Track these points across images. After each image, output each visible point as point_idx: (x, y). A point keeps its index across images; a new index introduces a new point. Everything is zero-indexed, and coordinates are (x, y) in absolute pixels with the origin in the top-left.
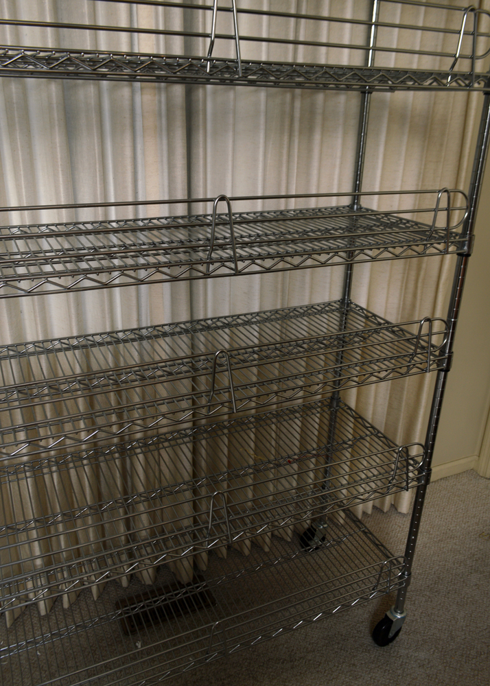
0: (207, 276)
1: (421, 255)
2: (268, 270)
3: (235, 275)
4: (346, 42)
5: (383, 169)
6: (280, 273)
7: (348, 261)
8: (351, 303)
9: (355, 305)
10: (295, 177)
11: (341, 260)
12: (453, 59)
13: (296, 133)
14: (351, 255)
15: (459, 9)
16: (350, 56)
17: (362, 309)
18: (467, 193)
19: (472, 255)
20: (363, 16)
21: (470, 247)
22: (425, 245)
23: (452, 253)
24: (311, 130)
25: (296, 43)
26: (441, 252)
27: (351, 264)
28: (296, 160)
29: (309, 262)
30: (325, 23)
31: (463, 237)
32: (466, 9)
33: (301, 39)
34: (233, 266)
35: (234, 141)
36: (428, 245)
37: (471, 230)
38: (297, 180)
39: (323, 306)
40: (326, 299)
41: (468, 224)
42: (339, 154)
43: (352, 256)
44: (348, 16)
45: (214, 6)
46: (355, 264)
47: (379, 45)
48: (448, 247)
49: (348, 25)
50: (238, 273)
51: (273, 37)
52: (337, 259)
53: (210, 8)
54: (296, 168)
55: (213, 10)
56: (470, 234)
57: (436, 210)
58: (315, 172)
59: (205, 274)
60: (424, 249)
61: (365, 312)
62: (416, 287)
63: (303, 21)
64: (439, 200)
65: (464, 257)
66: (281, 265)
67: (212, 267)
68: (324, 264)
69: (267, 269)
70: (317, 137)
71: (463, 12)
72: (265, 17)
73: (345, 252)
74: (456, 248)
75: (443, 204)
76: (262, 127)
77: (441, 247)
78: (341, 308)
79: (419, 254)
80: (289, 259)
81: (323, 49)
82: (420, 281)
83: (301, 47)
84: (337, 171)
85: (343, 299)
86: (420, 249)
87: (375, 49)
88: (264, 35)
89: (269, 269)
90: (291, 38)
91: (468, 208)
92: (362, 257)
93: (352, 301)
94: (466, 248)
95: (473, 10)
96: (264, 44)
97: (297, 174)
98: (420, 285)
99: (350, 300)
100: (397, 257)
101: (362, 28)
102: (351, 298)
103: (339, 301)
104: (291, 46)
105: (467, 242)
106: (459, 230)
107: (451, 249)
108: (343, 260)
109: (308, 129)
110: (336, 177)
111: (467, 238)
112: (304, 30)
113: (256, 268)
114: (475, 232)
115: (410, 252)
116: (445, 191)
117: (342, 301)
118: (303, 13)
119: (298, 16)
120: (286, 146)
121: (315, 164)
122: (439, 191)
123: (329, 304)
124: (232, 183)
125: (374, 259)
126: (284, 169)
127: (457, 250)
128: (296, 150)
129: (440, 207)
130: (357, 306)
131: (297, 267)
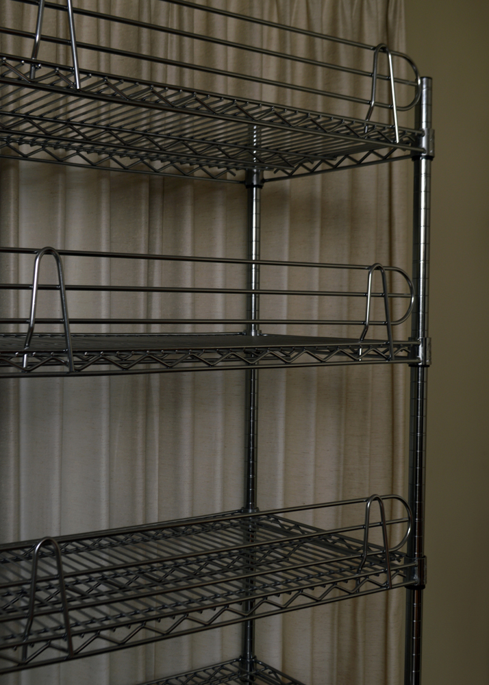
0: (23, 665)
1: (354, 594)
2: (122, 645)
3: (67, 659)
4: (219, 285)
5: (286, 450)
6: (141, 647)
7: (244, 616)
8: (257, 662)
9: (263, 664)
10: (157, 471)
11: (233, 616)
12: (363, 327)
13: (156, 409)
14: (249, 606)
15: (361, 268)
16: (225, 304)
17: (274, 671)
18: (406, 499)
19: (426, 586)
20: (239, 254)
21: (422, 575)
22: (357, 579)
23: (398, 586)
24: (177, 404)
25: (149, 290)
26: (381, 587)
27: (252, 622)
28: (157, 446)
29: (186, 625)
30: (188, 265)
31: (411, 561)
32: (370, 268)
33: (156, 284)
34: (64, 644)
35: (62, 428)
36: (362, 579)
37: (421, 549)
38: (159, 476)
39: (211, 671)
40: (217, 658)
41: (416, 541)
42: (220, 435)
43: (252, 607)
44: (219, 255)
45: (33, 285)
46: (256, 620)
47: (263, 287)
48: (390, 578)
49: (220, 266)
50: (73, 655)
51: (116, 284)
52: (228, 616)
53: (28, 287)
54: (157, 457)
55: (32, 289)
56: (420, 555)
57: (366, 527)
58: (186, 464)
59: (20, 664)
60: (357, 585)
61: (280, 676)
62: (354, 623)
63: (157, 262)
64: (368, 511)
65: (415, 591)
66: (141, 636)
67: (30, 651)
68: (208, 626)
69: (119, 644)
70: (186, 414)
71: (368, 271)
72: (104, 260)
73: (240, 603)
74: (402, 578)
75: (376, 517)
76: (105, 405)
77: (381, 579)
78: (241, 672)
79: (350, 594)
80: (153, 624)
81: (188, 297)
82: (359, 612)
83: (156, 295)
84: (219, 460)
85: (244, 657)
86: (349, 586)
87: (258, 293)
88: (104, 283)
89: (124, 643)
90: (142, 284)
91: (411, 521)
92: (265, 608)
93: (258, 659)
94: (416, 577)
95: (379, 268)
96: (104, 293)
97: (159, 468)
98: (359, 619)
99: (255, 657)
100: (318, 602)
101: (239, 268)
102: (256, 654)
103: (237, 660)
104: (142, 295)
105: (416, 568)
106: (404, 549)
107: (397, 580)
108: (237, 616)
109: (173, 403)
110: (218, 468)
111: (416, 562)
112: (160, 274)
113: (102, 644)
114: (426, 552)
115: (336, 593)
116: (375, 499)
117: (242, 660)
118: (157, 252)
119: (149, 257)
120: (140, 430)
121: (186, 452)
122: (367, 500)
123: (222, 667)
124: (61, 488)
125: (283, 609)
126: (140, 463)
127: (404, 581)
128: (156, 433)
129: (371, 522)
130: (266, 667)
131: (167, 635)
